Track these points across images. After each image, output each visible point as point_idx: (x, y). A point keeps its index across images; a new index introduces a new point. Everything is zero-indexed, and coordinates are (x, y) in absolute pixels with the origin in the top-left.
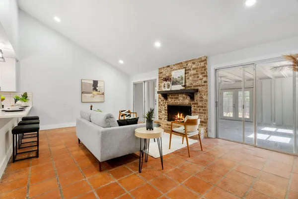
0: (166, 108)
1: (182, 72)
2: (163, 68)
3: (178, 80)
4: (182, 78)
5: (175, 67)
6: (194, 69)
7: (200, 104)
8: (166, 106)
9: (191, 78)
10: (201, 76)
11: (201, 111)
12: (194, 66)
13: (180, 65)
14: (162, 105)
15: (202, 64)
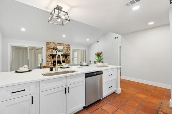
0: (53, 63)
1: (62, 48)
2: (50, 43)
3: (60, 50)
4: (62, 50)
5: (58, 44)
6: (66, 47)
7: (68, 60)
8: (52, 61)
9: (65, 50)
10: (69, 50)
11: (69, 62)
12: (66, 46)
13: (61, 44)
14: (49, 61)
15: (69, 46)
